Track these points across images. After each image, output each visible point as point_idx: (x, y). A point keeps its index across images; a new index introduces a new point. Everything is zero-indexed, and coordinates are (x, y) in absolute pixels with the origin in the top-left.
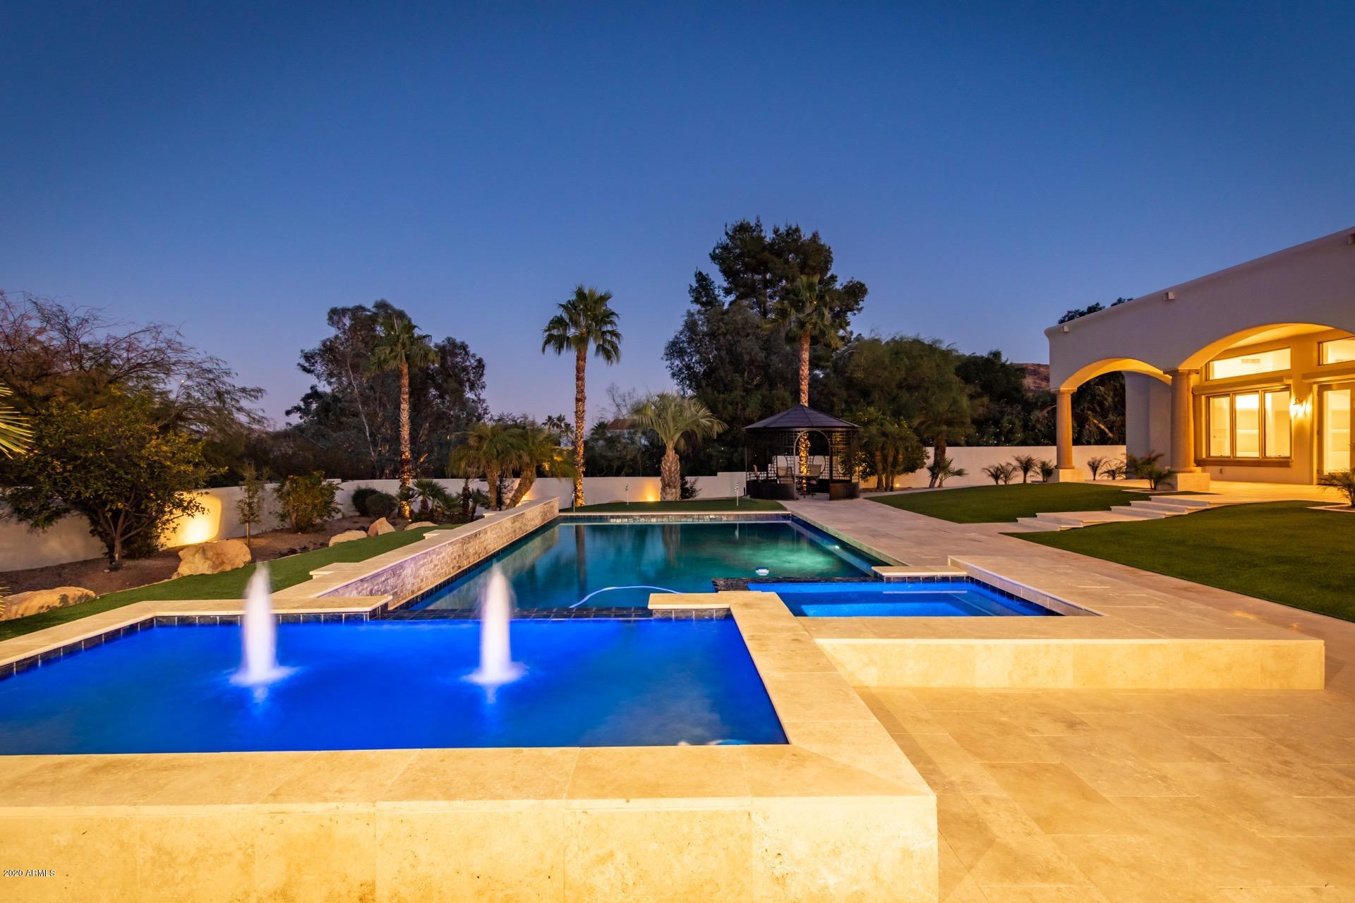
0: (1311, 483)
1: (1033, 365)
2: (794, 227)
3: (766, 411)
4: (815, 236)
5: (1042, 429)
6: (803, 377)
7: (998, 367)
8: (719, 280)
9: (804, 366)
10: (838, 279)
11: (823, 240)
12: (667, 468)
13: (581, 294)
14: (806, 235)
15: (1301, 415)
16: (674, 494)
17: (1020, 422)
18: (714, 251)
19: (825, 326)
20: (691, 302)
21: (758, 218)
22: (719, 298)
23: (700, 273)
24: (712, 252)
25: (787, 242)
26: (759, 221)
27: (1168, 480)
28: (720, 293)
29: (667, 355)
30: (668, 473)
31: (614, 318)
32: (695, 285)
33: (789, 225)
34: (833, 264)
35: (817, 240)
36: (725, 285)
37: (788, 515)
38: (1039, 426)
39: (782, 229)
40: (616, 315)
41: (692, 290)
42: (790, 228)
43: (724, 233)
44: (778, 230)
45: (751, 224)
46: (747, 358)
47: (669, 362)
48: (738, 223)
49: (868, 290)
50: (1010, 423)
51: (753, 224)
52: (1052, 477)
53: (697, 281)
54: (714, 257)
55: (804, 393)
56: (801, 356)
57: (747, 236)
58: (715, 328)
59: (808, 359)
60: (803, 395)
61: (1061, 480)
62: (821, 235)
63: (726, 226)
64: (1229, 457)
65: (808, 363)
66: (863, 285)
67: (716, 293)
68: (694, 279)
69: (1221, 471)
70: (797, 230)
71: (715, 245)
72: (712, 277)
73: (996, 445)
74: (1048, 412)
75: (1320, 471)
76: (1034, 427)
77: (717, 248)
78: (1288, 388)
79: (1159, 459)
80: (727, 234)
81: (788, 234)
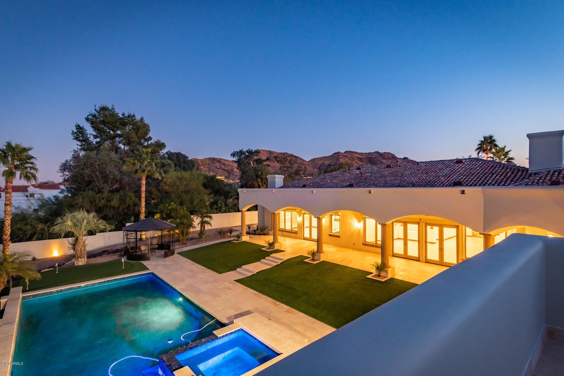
0: (302, 239)
1: (219, 159)
2: (132, 114)
3: (122, 202)
4: (142, 119)
5: (231, 206)
6: (142, 191)
7: (215, 180)
8: (90, 131)
9: (143, 186)
10: (153, 139)
11: (146, 121)
12: (79, 249)
13: (9, 145)
14: (138, 118)
15: (299, 220)
16: (83, 261)
17: (224, 203)
18: (88, 116)
19: (153, 171)
20: (73, 139)
21: (113, 106)
22: (90, 139)
23: (79, 126)
24: (86, 117)
25: (128, 120)
26: (113, 107)
27: (273, 246)
28: (91, 138)
29: (61, 170)
30: (79, 251)
31: (33, 160)
32: (75, 131)
33: (130, 113)
34: (151, 132)
35: (143, 121)
36: (94, 133)
37: (151, 272)
38: (230, 205)
39: (126, 114)
40: (34, 158)
41: (73, 133)
42: (131, 114)
43: (94, 110)
44: (124, 114)
45: (109, 108)
46: (111, 177)
47: (61, 173)
48: (103, 106)
49: (166, 146)
50: (220, 204)
51: (110, 107)
52: (240, 238)
53: (77, 129)
54: (87, 119)
55: (143, 198)
56: (142, 182)
57: (107, 113)
58: (93, 162)
59: (145, 184)
60: (143, 199)
61: (243, 240)
62: (145, 119)
63: (95, 106)
64: (284, 229)
65: (145, 185)
66: (164, 144)
67: (89, 136)
68: (75, 128)
69: (282, 233)
70: (134, 116)
71: (88, 114)
72: (86, 128)
73: (217, 213)
74: (232, 200)
75: (303, 236)
76: (228, 205)
77: (90, 115)
78: (297, 212)
79: (267, 228)
80: (96, 110)
81: (129, 116)
